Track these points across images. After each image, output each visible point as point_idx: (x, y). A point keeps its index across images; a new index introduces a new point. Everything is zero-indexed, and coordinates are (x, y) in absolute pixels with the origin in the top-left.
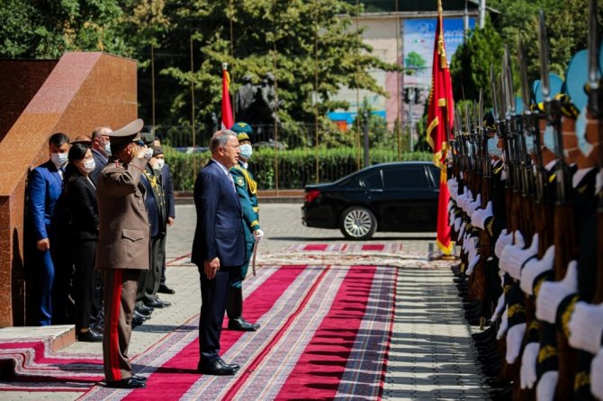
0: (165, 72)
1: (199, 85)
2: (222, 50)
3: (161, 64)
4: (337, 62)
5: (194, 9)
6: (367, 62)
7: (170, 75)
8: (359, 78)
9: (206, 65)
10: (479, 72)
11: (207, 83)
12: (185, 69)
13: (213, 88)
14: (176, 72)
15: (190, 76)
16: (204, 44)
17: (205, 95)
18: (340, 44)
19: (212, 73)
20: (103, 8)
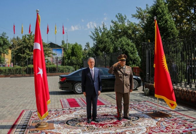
0: (19, 54)
1: (24, 56)
2: (28, 51)
3: (18, 53)
4: (46, 53)
5: (23, 45)
6: (50, 53)
7: (20, 55)
8: (49, 55)
9: (25, 53)
11: (25, 56)
12: (22, 54)
13: (27, 57)
14: (21, 55)
15: (23, 55)
16: (25, 50)
17: (25, 58)
18: (46, 50)
19: (26, 55)
20: (7, 43)
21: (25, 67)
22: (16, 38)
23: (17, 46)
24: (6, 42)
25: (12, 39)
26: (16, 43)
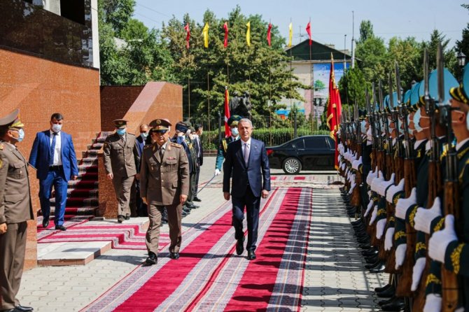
0: (195, 91)
1: (212, 97)
2: (223, 79)
3: (193, 87)
4: (280, 85)
5: (209, 59)
6: (296, 85)
7: (197, 92)
8: (292, 93)
9: (215, 87)
10: (352, 90)
11: (215, 96)
13: (219, 98)
14: (200, 91)
15: (207, 92)
16: (214, 77)
17: (214, 102)
18: (282, 76)
19: (218, 91)
20: (165, 60)
21: (213, 132)
22: (182, 21)
23: (184, 53)
24: (161, 56)
25: (167, 25)
26: (181, 40)
